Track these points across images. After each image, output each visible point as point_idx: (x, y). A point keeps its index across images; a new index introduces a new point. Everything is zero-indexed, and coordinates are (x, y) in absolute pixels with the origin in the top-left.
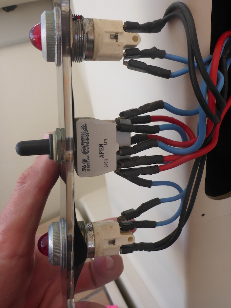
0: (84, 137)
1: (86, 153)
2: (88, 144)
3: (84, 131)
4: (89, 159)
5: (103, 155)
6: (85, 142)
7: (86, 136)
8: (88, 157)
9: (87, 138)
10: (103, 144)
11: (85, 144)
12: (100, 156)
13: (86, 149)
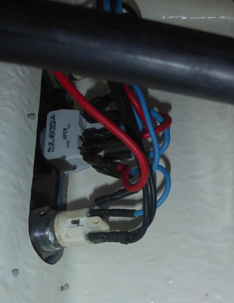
0: (52, 125)
1: (52, 137)
2: (55, 130)
3: (53, 120)
4: (54, 142)
5: (66, 137)
6: (52, 128)
7: (53, 124)
8: (54, 140)
9: (54, 125)
10: (67, 128)
11: (52, 130)
12: (64, 139)
13: (53, 134)
